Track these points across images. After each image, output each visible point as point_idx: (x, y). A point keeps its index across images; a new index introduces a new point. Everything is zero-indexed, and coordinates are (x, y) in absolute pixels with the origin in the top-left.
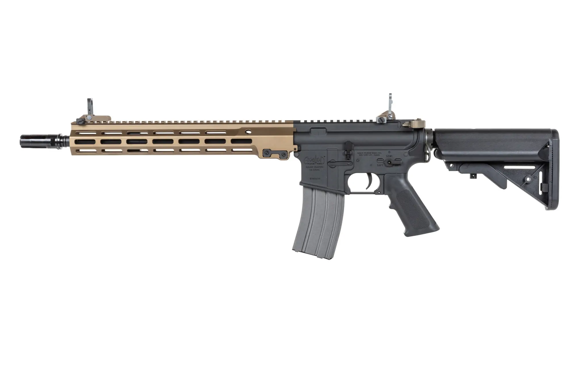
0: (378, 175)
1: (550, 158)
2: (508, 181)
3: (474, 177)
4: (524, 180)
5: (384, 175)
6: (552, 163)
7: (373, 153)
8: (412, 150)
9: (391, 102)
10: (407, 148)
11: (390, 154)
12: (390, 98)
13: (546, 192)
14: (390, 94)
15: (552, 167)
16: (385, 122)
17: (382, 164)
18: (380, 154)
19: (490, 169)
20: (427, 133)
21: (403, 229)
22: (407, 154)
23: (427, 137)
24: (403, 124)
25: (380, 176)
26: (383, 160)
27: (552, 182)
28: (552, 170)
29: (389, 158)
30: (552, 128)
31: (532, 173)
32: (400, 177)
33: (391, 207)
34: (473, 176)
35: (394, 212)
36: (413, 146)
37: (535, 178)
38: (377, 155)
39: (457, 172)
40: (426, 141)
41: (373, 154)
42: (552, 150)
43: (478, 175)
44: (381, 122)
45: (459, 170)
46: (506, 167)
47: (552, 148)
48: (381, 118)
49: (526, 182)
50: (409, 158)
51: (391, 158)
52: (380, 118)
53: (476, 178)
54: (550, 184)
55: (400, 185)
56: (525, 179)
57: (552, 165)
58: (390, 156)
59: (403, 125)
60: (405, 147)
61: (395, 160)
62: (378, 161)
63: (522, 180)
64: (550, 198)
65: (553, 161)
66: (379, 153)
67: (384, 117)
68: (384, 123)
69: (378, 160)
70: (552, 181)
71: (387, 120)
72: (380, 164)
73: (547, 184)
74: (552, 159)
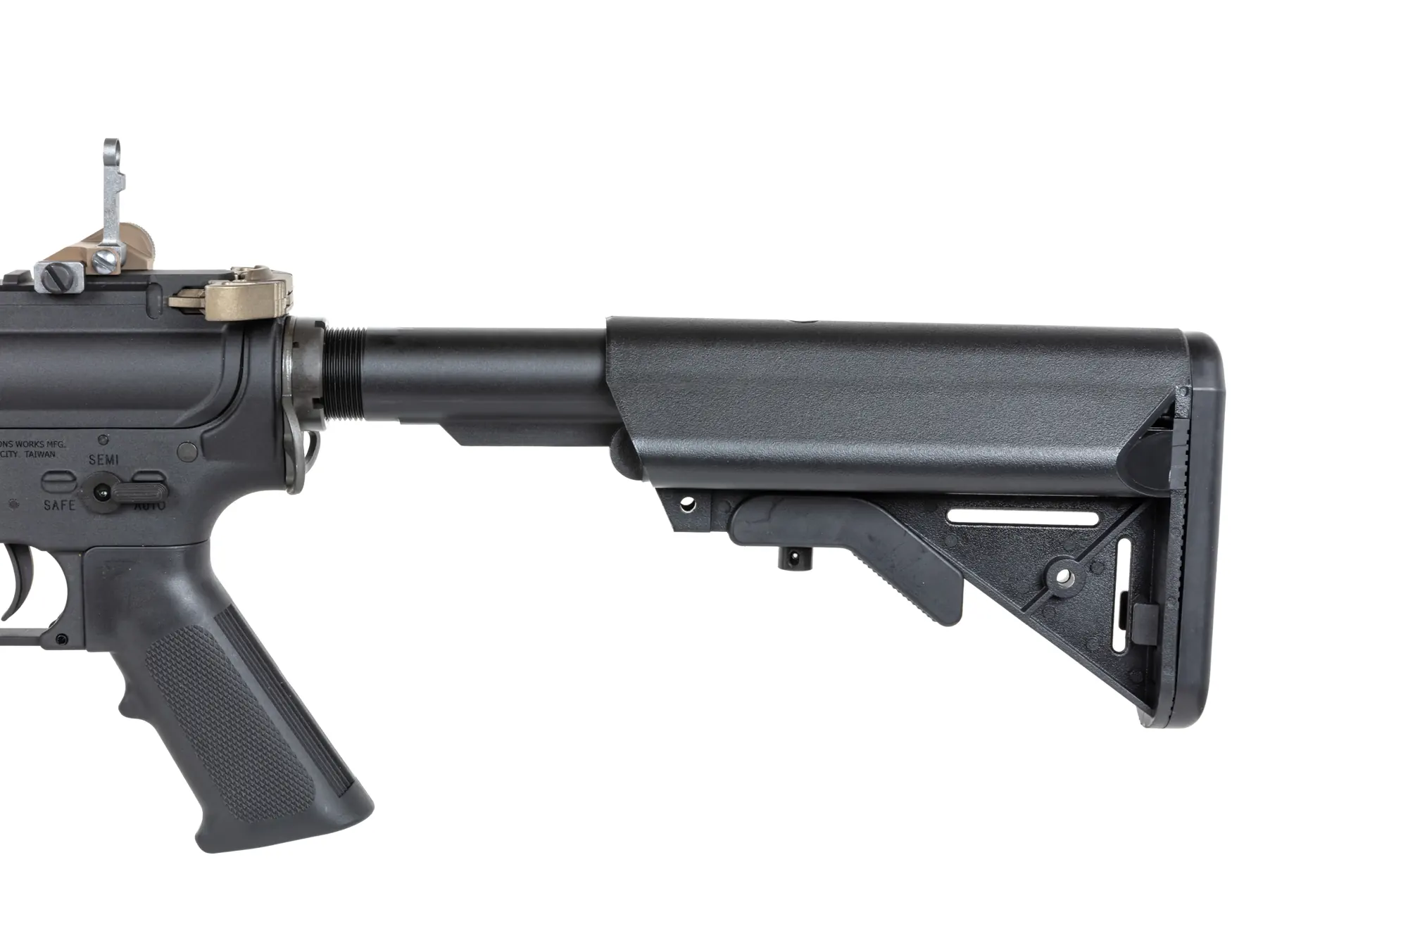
0: (55, 552)
1: (1175, 479)
2: (968, 587)
3: (801, 562)
4: (1043, 582)
5: (83, 552)
6: (1186, 506)
7: (19, 444)
8: (213, 429)
9: (114, 182)
10: (191, 419)
11: (108, 451)
12: (106, 164)
13: (1145, 647)
14: (113, 143)
15: (1185, 527)
16: (80, 286)
17: (69, 497)
18: (56, 449)
19: (886, 524)
20: (295, 345)
21: (192, 813)
22: (192, 450)
23: (288, 365)
24: (175, 295)
25: (64, 557)
26: (75, 479)
27: (1180, 599)
28: (1184, 538)
29: (104, 467)
30: (1188, 326)
31: (1084, 546)
32: (165, 565)
33: (128, 709)
34: (796, 559)
35: (144, 733)
36: (223, 411)
37: (1098, 569)
38: (41, 454)
39: (721, 538)
40: (288, 387)
41: (21, 450)
42: (1189, 442)
43: (819, 553)
44: (57, 289)
45: (728, 528)
46: (957, 515)
47: (1189, 432)
48: (53, 271)
49: (1050, 592)
50: (207, 467)
51: (112, 468)
52: (49, 268)
53: (807, 566)
54: (1171, 606)
55: (168, 603)
56: (1050, 573)
57: (1185, 517)
58: (110, 461)
59: (174, 302)
60: (184, 416)
61: (133, 481)
62: (49, 487)
63: (1032, 578)
64: (1167, 675)
65: (1187, 496)
66: (52, 444)
67: (70, 264)
68: (70, 292)
69: (48, 478)
70: (1178, 595)
71: (87, 277)
72: (58, 499)
73: (1156, 607)
74: (1187, 484)
